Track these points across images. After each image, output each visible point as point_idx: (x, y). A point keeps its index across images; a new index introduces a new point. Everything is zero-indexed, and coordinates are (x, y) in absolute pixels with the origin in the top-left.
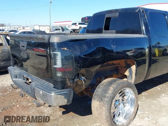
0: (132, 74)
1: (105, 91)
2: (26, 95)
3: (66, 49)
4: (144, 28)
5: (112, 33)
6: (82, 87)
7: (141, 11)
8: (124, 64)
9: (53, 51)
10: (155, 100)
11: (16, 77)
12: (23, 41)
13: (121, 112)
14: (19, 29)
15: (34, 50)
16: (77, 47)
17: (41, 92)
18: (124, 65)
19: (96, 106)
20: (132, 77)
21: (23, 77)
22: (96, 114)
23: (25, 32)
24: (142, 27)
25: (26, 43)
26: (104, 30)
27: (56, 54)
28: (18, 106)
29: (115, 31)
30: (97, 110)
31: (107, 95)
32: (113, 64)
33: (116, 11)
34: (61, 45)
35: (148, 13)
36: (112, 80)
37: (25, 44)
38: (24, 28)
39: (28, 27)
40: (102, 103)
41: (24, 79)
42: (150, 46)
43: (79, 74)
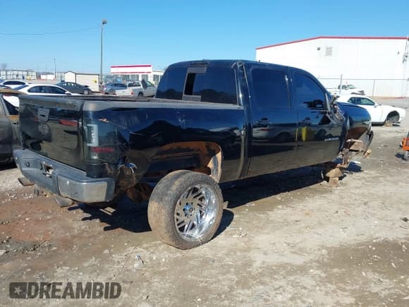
0: (218, 166)
1: (168, 187)
2: (45, 193)
3: (105, 120)
4: (241, 96)
5: (196, 100)
6: (131, 179)
7: (239, 66)
8: (206, 149)
9: (87, 123)
10: (263, 214)
11: (29, 166)
12: (42, 107)
13: (195, 223)
14: (28, 77)
15: (61, 123)
16: (122, 118)
17: (68, 182)
18: (206, 151)
19: (153, 209)
20: (217, 170)
21: (39, 166)
22: (154, 221)
23: (42, 87)
24: (239, 94)
25: (48, 111)
26: (186, 93)
27: (91, 127)
28: (27, 219)
29: (200, 97)
30: (155, 215)
31: (169, 192)
32: (188, 150)
33: (204, 63)
34: (98, 115)
35: (251, 70)
36: (181, 173)
37: (46, 112)
38: (39, 77)
39: (48, 73)
40: (161, 204)
41: (42, 169)
42: (250, 124)
43: (125, 157)
